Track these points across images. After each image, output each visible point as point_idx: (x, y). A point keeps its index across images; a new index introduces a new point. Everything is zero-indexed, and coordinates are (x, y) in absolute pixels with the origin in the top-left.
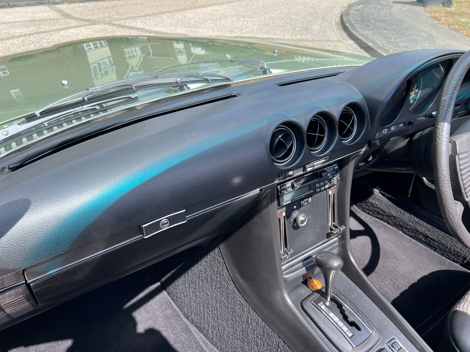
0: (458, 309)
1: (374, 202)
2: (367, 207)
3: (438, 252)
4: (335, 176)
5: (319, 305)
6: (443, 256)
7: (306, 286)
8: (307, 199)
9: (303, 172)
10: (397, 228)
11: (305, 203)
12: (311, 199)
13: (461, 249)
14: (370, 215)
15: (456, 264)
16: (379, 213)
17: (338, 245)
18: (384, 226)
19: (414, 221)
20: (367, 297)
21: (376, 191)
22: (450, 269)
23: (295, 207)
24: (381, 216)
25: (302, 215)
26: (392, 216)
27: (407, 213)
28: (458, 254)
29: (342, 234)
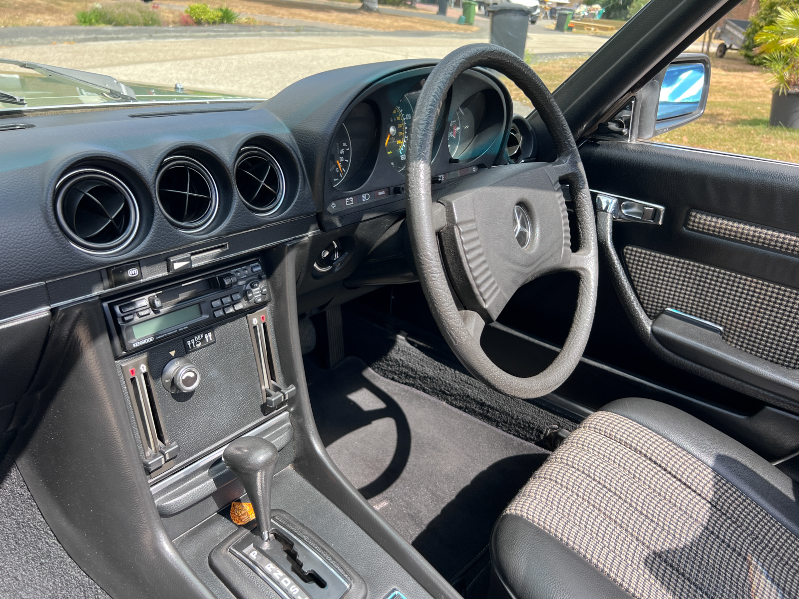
0: (508, 512)
1: (398, 357)
2: (389, 368)
3: (502, 428)
4: (256, 285)
5: (245, 551)
6: (510, 433)
7: (226, 519)
8: (202, 335)
9: (168, 271)
10: (438, 396)
11: (198, 343)
12: (210, 334)
13: (533, 417)
14: (396, 381)
15: (528, 444)
16: (407, 375)
17: (290, 426)
18: (419, 397)
19: (461, 380)
20: (349, 520)
21: (401, 339)
22: (521, 454)
23: (173, 353)
24: (411, 382)
25: (186, 367)
26: (428, 377)
27: (450, 368)
28: (529, 426)
29: (293, 400)
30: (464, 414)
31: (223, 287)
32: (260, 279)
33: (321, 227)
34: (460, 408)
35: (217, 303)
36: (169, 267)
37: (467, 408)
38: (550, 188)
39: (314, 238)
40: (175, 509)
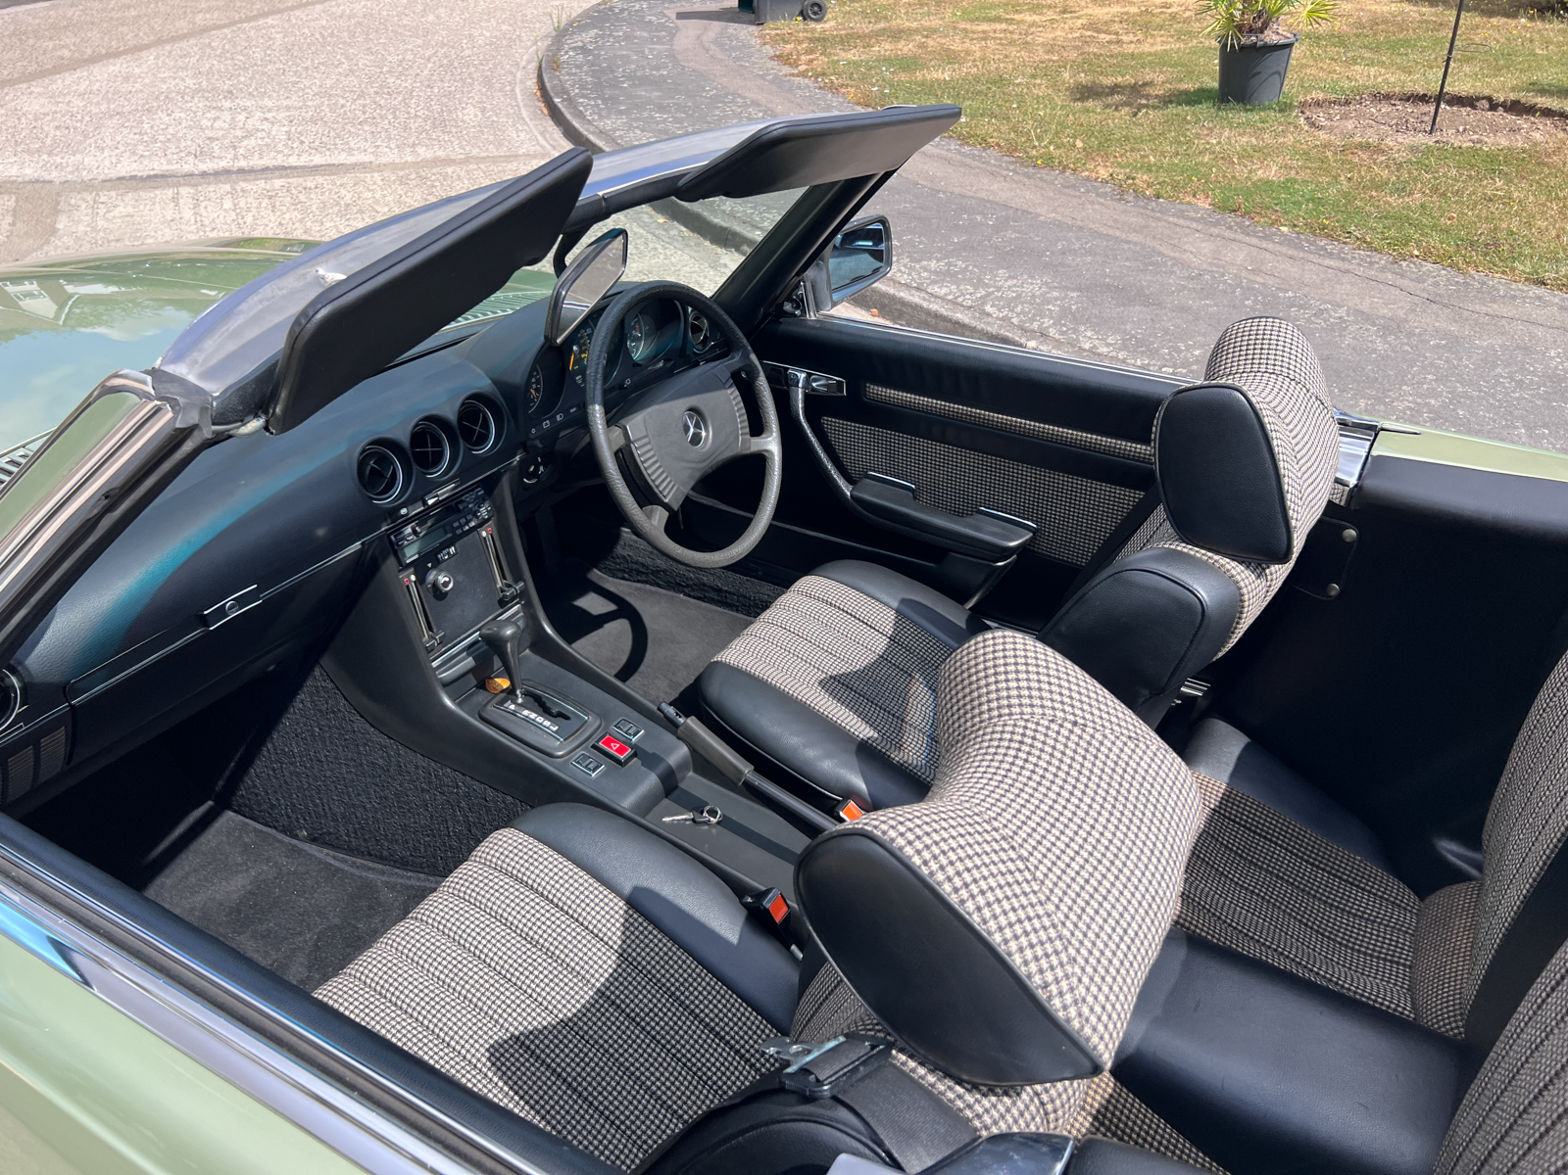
2: (618, 566)
4: (482, 505)
5: (506, 705)
7: (484, 690)
8: (447, 549)
9: (423, 507)
10: (673, 589)
11: (446, 556)
12: (453, 548)
16: (639, 571)
17: (523, 616)
21: (626, 532)
23: (430, 565)
25: (443, 575)
29: (523, 595)
30: (704, 604)
31: (459, 511)
32: (484, 500)
33: (526, 450)
34: (699, 598)
35: (456, 524)
36: (425, 503)
37: (705, 597)
38: (723, 386)
39: (521, 459)
40: (448, 680)
